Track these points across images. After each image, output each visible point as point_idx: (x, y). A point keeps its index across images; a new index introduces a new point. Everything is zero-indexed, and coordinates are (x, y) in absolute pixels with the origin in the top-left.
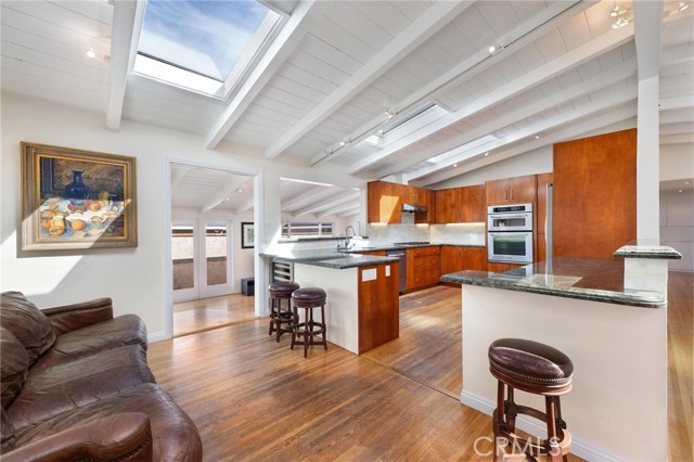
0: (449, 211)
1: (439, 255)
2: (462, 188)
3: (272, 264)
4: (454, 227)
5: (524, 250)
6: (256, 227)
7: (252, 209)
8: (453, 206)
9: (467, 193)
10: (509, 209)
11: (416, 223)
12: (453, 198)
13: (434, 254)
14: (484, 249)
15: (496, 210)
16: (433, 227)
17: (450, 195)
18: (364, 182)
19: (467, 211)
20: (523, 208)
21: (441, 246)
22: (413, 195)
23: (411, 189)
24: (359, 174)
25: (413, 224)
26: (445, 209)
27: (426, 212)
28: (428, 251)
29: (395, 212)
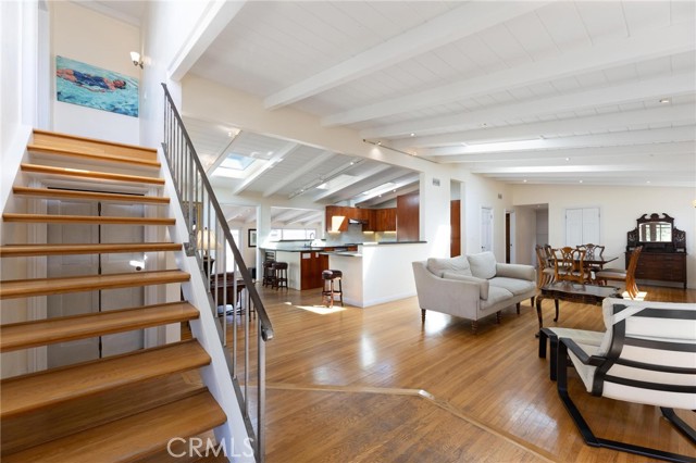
0: (384, 224)
2: (390, 209)
3: (265, 253)
6: (257, 232)
7: (255, 221)
8: (385, 220)
11: (363, 231)
12: (385, 215)
16: (377, 234)
18: (324, 206)
22: (357, 214)
23: (356, 209)
24: (321, 201)
25: (361, 232)
26: (381, 222)
27: (368, 224)
29: (343, 224)
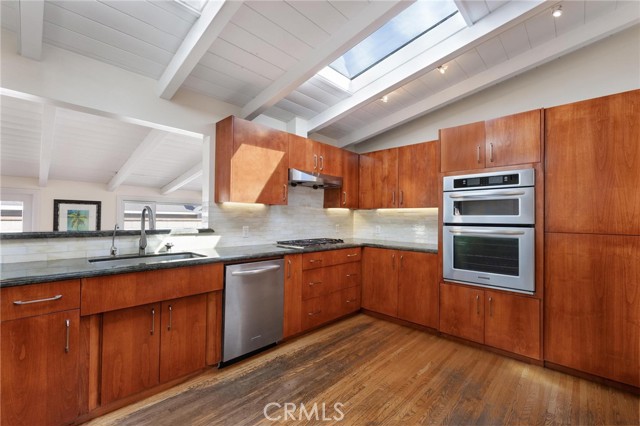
0: (379, 188)
1: (360, 262)
2: (401, 149)
4: (388, 215)
5: (516, 264)
8: (385, 179)
9: (408, 156)
10: (484, 182)
11: (326, 206)
12: (386, 165)
13: (350, 262)
14: (436, 256)
15: (458, 184)
16: (357, 215)
17: (381, 160)
19: (409, 188)
20: (513, 179)
21: (363, 247)
23: (310, 145)
25: (323, 209)
26: (373, 185)
27: (340, 188)
28: (338, 257)
29: (272, 182)
